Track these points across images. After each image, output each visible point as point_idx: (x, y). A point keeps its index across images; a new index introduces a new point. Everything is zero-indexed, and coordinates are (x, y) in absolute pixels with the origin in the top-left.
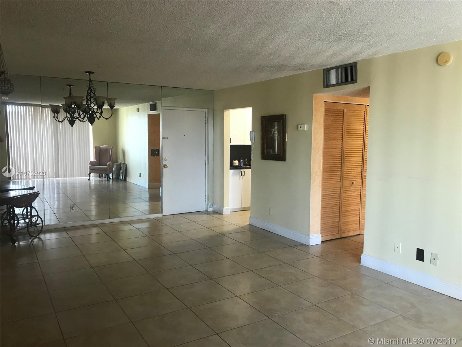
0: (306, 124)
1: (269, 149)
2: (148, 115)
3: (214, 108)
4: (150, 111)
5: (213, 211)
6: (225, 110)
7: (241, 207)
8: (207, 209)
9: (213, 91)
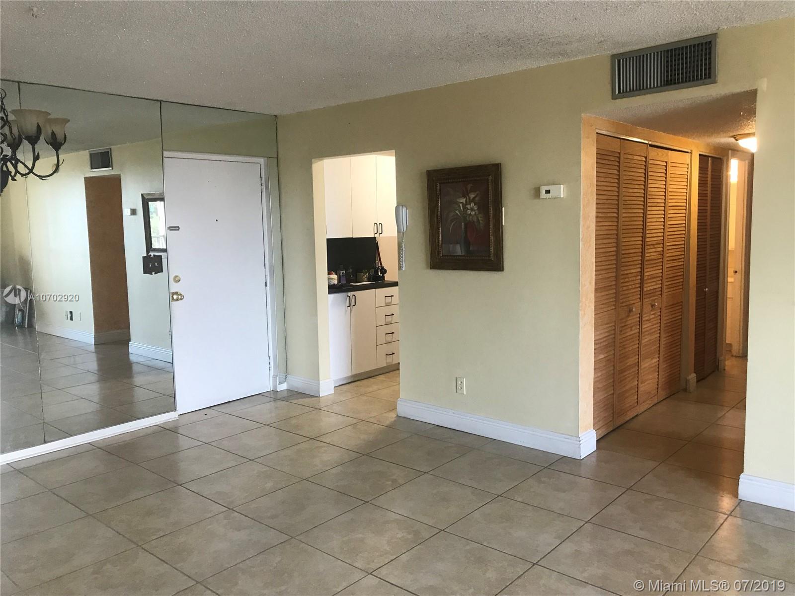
0: (562, 184)
1: (451, 246)
2: (85, 178)
3: (280, 156)
4: (91, 169)
5: (287, 389)
6: (313, 160)
7: (350, 374)
8: (275, 386)
9: (276, 116)
